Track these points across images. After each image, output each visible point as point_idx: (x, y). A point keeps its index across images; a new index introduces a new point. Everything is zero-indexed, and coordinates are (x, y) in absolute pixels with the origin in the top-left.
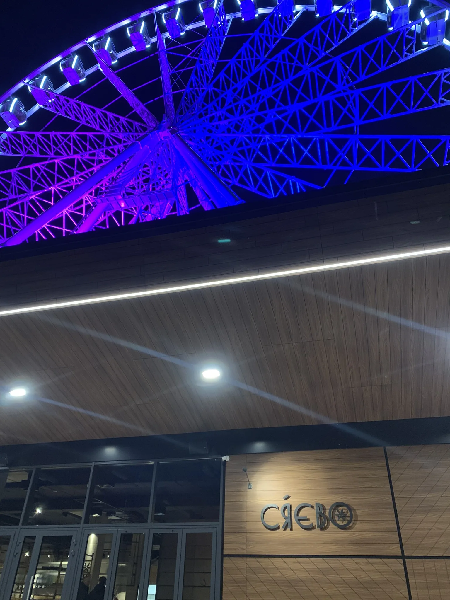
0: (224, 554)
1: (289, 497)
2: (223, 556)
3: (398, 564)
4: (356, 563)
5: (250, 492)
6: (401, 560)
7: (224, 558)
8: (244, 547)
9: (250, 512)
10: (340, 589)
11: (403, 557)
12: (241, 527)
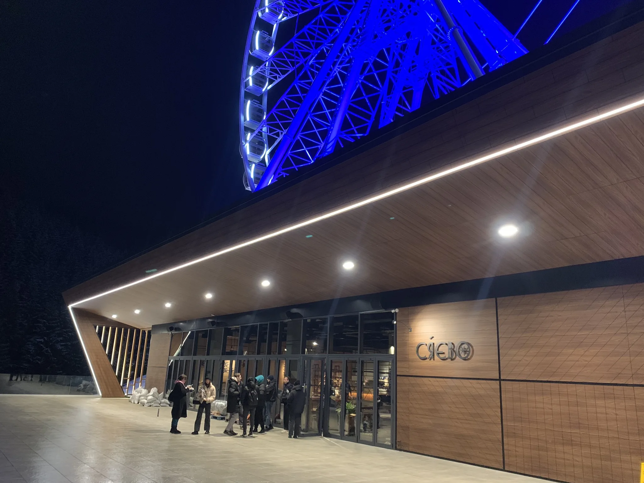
0: (397, 374)
1: (433, 337)
2: (397, 375)
3: (496, 384)
4: (471, 383)
5: (410, 334)
6: (498, 382)
7: (397, 377)
8: (408, 371)
9: (411, 348)
10: (460, 399)
11: (500, 380)
12: (406, 358)
